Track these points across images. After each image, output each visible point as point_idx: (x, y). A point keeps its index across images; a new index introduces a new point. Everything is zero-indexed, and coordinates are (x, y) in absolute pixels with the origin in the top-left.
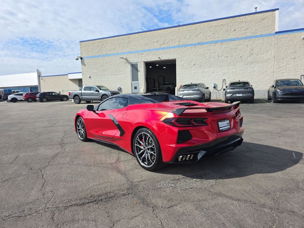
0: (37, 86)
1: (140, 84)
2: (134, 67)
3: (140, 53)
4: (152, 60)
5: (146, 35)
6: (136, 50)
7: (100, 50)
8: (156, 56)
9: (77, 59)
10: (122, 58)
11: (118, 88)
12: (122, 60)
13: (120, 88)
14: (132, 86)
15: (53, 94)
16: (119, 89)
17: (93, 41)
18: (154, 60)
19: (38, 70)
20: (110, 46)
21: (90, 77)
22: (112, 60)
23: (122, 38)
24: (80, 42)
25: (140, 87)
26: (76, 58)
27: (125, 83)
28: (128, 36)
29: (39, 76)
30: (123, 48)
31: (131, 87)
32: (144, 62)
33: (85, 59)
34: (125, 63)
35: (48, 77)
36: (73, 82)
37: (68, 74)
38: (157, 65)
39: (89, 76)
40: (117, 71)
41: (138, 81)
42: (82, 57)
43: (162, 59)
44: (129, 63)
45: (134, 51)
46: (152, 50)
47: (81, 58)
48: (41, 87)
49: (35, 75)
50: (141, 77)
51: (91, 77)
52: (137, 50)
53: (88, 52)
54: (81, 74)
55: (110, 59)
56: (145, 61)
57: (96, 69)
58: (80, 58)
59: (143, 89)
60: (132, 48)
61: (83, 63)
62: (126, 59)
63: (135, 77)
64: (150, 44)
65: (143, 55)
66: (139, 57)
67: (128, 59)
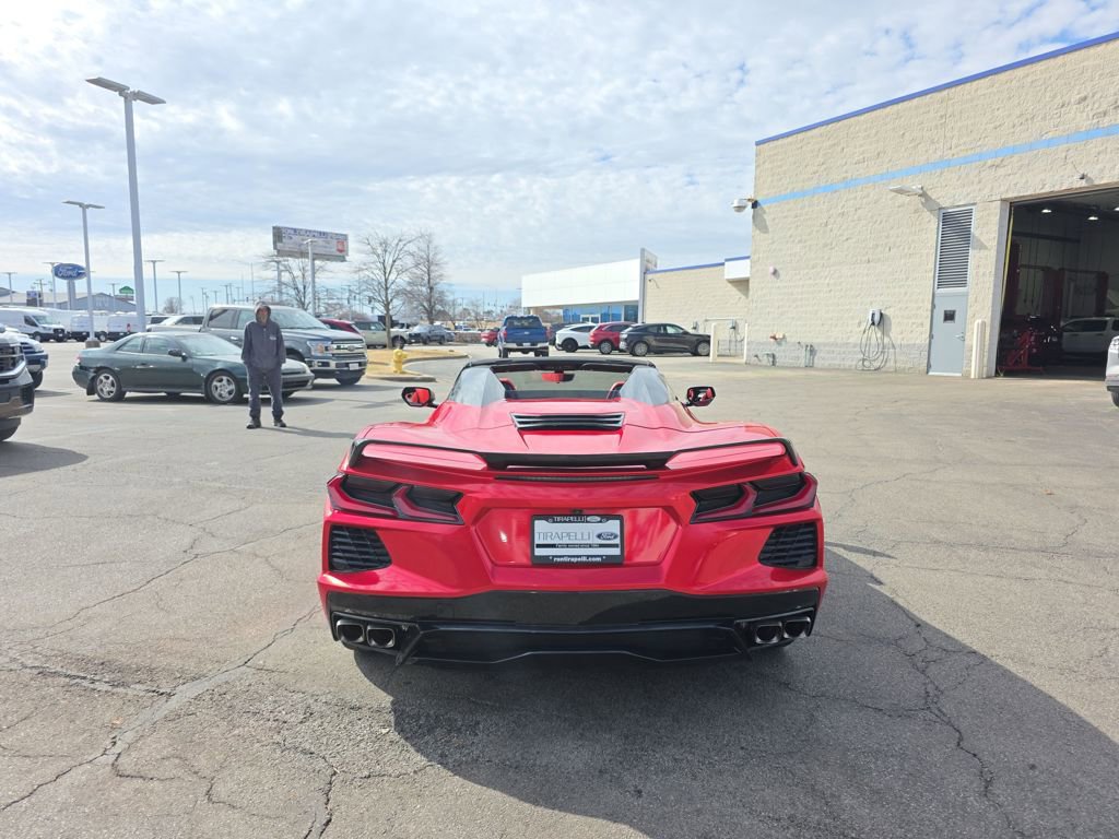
0: (637, 301)
1: (971, 298)
2: (955, 226)
3: (990, 162)
4: (1047, 189)
5: (1029, 79)
6: (969, 152)
7: (824, 166)
8: (1070, 167)
9: (740, 208)
10: (900, 191)
11: (873, 314)
12: (903, 199)
13: (881, 314)
14: (933, 306)
15: (670, 330)
16: (877, 318)
17: (800, 136)
18: (1057, 188)
19: (643, 250)
20: (861, 146)
21: (775, 272)
22: (864, 201)
23: (917, 107)
24: (758, 144)
25: (970, 313)
26: (736, 205)
27: (906, 294)
28: (945, 93)
29: (645, 272)
30: (915, 147)
31: (929, 313)
32: (1003, 200)
33: (765, 206)
34: (916, 211)
35: (668, 273)
36: (740, 290)
37: (727, 260)
39: (771, 270)
40: (877, 246)
41: (963, 283)
42: (759, 199)
43: (1097, 182)
44: (931, 211)
45: (962, 155)
46: (1049, 143)
47: (755, 205)
48: (646, 307)
49: (634, 266)
50: (981, 270)
51: (781, 272)
52: (978, 150)
53: (781, 179)
54: (748, 261)
55: (855, 198)
56: (1011, 195)
57: (800, 241)
58: (750, 204)
59: (980, 321)
60: (955, 141)
61: (759, 222)
62: (923, 195)
63: (951, 270)
64: (1044, 119)
65: (1001, 171)
66: (980, 182)
67: (929, 193)
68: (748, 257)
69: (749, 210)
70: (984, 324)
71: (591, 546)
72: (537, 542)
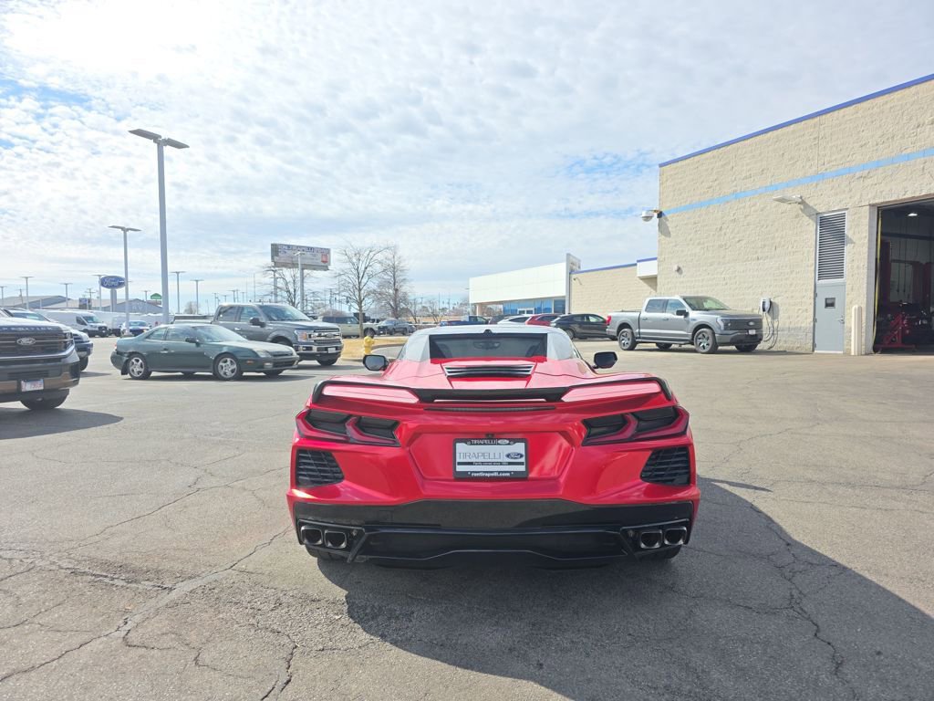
0: (564, 297)
1: (848, 287)
2: (831, 229)
3: (858, 175)
4: (909, 195)
5: (888, 106)
6: (840, 167)
7: (717, 182)
8: (927, 176)
9: (647, 218)
10: (782, 200)
11: (764, 303)
12: (785, 206)
13: (771, 302)
14: (815, 295)
15: (592, 320)
16: (767, 306)
17: (697, 158)
18: (917, 194)
19: (568, 255)
20: (747, 165)
21: (679, 270)
22: (753, 209)
23: (793, 132)
24: (661, 165)
25: (847, 300)
26: (644, 214)
27: (791, 285)
28: (817, 119)
29: (571, 272)
30: (793, 164)
31: (812, 301)
32: (872, 206)
33: (668, 216)
34: (797, 216)
35: (589, 273)
36: (651, 286)
37: (639, 261)
38: (912, 215)
39: (676, 268)
40: (765, 246)
41: (841, 276)
42: (663, 210)
44: (810, 216)
45: (834, 169)
46: (908, 157)
47: (660, 215)
48: (572, 300)
49: (562, 269)
50: (855, 264)
51: (683, 269)
52: (847, 165)
53: (681, 194)
54: (656, 262)
55: (744, 207)
56: (878, 201)
57: (699, 244)
58: (656, 215)
59: (857, 306)
60: (827, 159)
61: (663, 230)
62: (802, 202)
63: (829, 265)
64: (903, 137)
65: (869, 181)
66: (851, 191)
67: (807, 201)
68: (655, 259)
69: (655, 219)
70: (860, 309)
71: (501, 464)
72: (458, 460)
